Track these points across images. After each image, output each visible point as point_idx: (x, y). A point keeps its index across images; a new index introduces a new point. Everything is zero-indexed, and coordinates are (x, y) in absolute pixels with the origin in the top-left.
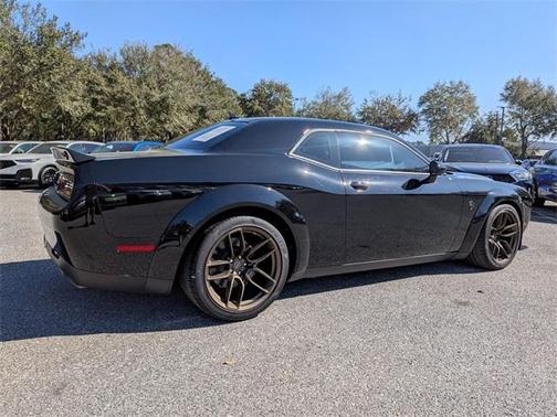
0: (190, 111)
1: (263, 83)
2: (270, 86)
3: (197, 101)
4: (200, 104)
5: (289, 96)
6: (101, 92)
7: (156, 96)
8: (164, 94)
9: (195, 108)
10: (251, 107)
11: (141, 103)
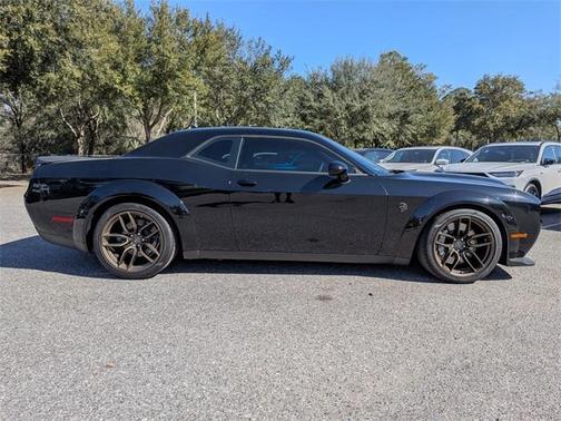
0: (390, 117)
1: (486, 78)
2: (495, 81)
3: (400, 107)
4: (402, 109)
5: (521, 90)
6: (310, 107)
7: (357, 106)
8: (365, 103)
9: (398, 114)
10: (469, 108)
11: (342, 114)
